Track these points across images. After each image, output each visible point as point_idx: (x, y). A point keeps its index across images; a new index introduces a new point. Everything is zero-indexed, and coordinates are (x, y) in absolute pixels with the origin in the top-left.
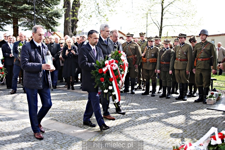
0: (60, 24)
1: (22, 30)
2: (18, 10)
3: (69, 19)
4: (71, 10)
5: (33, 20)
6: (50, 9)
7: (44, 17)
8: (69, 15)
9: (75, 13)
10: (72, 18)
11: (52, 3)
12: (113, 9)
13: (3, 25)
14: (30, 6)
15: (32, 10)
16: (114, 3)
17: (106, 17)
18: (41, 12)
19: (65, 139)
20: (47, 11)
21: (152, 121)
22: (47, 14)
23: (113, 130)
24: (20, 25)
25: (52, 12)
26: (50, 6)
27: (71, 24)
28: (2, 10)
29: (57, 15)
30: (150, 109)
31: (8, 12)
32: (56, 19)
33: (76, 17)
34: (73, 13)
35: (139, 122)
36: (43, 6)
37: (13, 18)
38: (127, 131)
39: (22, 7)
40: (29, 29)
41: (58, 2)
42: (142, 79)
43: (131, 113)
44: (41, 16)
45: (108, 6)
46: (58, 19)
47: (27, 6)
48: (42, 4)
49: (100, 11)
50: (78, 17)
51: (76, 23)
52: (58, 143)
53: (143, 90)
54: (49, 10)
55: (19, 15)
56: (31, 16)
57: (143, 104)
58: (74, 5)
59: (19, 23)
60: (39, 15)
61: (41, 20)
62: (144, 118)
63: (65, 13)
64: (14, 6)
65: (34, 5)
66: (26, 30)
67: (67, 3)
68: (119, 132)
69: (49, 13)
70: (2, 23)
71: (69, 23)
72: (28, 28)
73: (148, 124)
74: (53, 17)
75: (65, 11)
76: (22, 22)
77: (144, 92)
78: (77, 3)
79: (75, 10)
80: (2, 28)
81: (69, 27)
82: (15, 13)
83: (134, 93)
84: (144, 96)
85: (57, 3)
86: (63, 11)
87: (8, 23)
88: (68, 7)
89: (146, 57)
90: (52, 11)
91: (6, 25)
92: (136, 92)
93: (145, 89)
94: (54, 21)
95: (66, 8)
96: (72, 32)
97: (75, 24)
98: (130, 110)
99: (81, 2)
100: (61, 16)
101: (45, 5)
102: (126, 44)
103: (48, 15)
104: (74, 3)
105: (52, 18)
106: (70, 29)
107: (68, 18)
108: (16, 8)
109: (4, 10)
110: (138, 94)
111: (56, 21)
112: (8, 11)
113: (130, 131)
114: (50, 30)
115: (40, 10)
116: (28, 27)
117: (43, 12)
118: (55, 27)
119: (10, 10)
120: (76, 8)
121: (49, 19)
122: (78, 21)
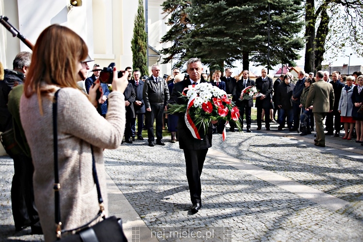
0: (300, 57)
1: (253, 65)
2: (250, 42)
3: (313, 50)
4: (316, 38)
5: (267, 52)
6: (288, 38)
7: (279, 49)
8: (313, 44)
9: (321, 43)
10: (315, 49)
11: (291, 31)
13: (232, 60)
14: (264, 36)
15: (266, 41)
18: (277, 44)
19: (302, 204)
20: (284, 41)
22: (284, 45)
24: (251, 60)
25: (290, 43)
26: (289, 35)
27: (315, 57)
28: (231, 43)
29: (297, 46)
31: (238, 45)
32: (296, 51)
33: (322, 47)
34: (318, 42)
36: (279, 36)
37: (243, 52)
39: (254, 38)
40: (261, 65)
41: (299, 29)
44: (276, 48)
46: (298, 50)
47: (261, 37)
48: (278, 33)
50: (325, 47)
51: (322, 54)
52: (293, 207)
54: (287, 41)
55: (251, 48)
56: (264, 48)
58: (319, 32)
59: (250, 57)
60: (274, 47)
61: (277, 53)
63: (307, 42)
64: (246, 38)
65: (268, 35)
66: (257, 66)
67: (310, 30)
69: (287, 44)
70: (231, 58)
71: (312, 54)
74: (293, 49)
75: (307, 40)
76: (253, 56)
78: (323, 28)
79: (320, 39)
80: (230, 64)
81: (312, 61)
82: (245, 46)
85: (297, 31)
86: (305, 40)
87: (237, 58)
90: (291, 41)
91: (234, 60)
94: (293, 53)
95: (309, 36)
96: (316, 67)
97: (321, 56)
99: (329, 28)
100: (302, 47)
101: (282, 34)
103: (286, 46)
104: (320, 28)
105: (290, 50)
106: (312, 63)
107: (311, 49)
108: (247, 40)
109: (234, 43)
111: (295, 52)
112: (237, 43)
114: (288, 65)
115: (275, 40)
116: (260, 62)
117: (279, 43)
118: (294, 60)
119: (240, 43)
120: (322, 35)
121: (287, 52)
122: (324, 51)
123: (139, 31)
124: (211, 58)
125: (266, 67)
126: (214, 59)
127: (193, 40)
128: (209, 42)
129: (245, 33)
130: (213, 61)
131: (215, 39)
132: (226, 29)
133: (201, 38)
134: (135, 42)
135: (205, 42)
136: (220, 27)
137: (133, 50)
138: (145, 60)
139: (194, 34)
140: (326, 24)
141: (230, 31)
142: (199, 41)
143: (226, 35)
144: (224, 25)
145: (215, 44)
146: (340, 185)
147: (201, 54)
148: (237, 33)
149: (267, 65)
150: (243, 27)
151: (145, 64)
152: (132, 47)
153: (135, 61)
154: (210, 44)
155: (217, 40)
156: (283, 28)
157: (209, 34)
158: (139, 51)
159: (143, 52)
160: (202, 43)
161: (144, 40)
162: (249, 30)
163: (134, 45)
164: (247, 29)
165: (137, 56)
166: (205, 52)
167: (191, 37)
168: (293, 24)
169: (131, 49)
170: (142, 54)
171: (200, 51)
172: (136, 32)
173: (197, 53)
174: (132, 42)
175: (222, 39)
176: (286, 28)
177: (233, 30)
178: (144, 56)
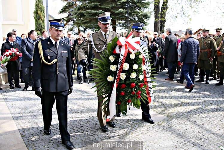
0: (148, 24)
2: (116, 14)
3: (158, 20)
4: (160, 12)
5: (127, 21)
6: (140, 11)
8: (159, 17)
9: (163, 15)
10: (160, 19)
11: (143, 7)
12: (196, 10)
14: (124, 10)
15: (126, 13)
16: (197, 5)
17: (189, 17)
18: (133, 15)
20: (138, 13)
21: (221, 111)
22: (138, 16)
23: (181, 116)
24: (117, 26)
25: (142, 14)
26: (141, 9)
27: (160, 24)
29: (146, 16)
30: (221, 99)
32: (145, 20)
33: (164, 18)
34: (161, 15)
35: (208, 111)
38: (195, 118)
39: (118, 11)
42: (217, 71)
43: (201, 101)
45: (192, 8)
46: (147, 20)
48: (135, 9)
49: (185, 13)
50: (166, 18)
53: (218, 81)
54: (140, 13)
55: (116, 18)
56: (125, 18)
57: (216, 94)
58: (162, 9)
59: (117, 23)
62: (214, 107)
65: (127, 9)
66: (121, 29)
67: (157, 7)
68: (187, 119)
69: (140, 15)
71: (158, 23)
72: (123, 28)
73: (217, 113)
74: (143, 18)
75: (155, 14)
77: (218, 82)
78: (164, 6)
79: (163, 13)
82: (113, 16)
83: (208, 83)
84: (218, 86)
85: (146, 7)
88: (158, 10)
89: (221, 51)
90: (142, 13)
92: (210, 82)
93: (219, 80)
94: (144, 22)
96: (161, 31)
97: (163, 24)
98: (201, 99)
99: (168, 6)
100: (149, 17)
101: (138, 9)
102: (202, 39)
103: (139, 17)
104: (163, 6)
105: (142, 19)
106: (159, 28)
107: (157, 19)
108: (114, 12)
110: (212, 85)
113: (197, 119)
115: (132, 12)
120: (164, 10)
121: (140, 20)
122: (165, 21)
123: (39, 5)
124: (90, 24)
125: (127, 30)
126: (92, 25)
127: (79, 12)
128: (89, 14)
129: (113, 8)
130: (92, 26)
131: (93, 11)
132: (100, 5)
133: (84, 11)
134: (36, 13)
135: (86, 13)
136: (96, 3)
137: (35, 18)
138: (44, 25)
139: (80, 8)
140: (166, 3)
141: (102, 6)
142: (82, 13)
143: (100, 8)
144: (99, 2)
145: (93, 14)
146: (164, 106)
147: (84, 21)
148: (107, 7)
149: (127, 29)
150: (111, 4)
151: (44, 28)
152: (34, 16)
153: (37, 26)
154: (90, 15)
155: (94, 12)
156: (137, 5)
157: (89, 8)
158: (39, 19)
159: (42, 20)
160: (84, 14)
161: (43, 11)
162: (115, 6)
163: (36, 14)
164: (114, 5)
165: (38, 23)
166: (86, 20)
167: (78, 10)
168: (143, 2)
169: (33, 17)
170: (41, 21)
171: (84, 19)
172: (37, 5)
173: (81, 21)
174: (34, 13)
175: (97, 11)
176: (139, 5)
177: (105, 5)
178: (43, 22)
